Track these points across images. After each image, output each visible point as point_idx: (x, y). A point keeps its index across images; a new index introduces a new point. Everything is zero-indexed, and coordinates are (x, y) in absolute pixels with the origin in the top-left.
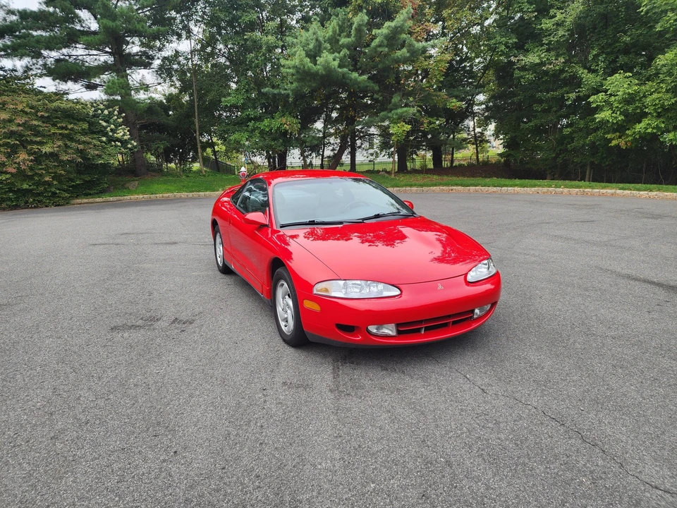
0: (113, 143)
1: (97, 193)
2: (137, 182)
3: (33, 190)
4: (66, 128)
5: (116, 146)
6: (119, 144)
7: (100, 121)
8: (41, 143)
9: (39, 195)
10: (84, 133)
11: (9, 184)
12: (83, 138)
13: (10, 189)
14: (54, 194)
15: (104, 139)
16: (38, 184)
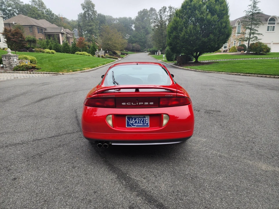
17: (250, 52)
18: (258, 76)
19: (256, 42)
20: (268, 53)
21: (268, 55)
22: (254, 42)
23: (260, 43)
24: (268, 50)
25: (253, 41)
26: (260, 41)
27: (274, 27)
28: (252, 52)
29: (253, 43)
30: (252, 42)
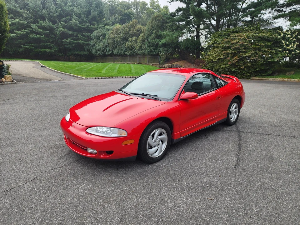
0: (285, 52)
1: (266, 76)
2: (293, 72)
3: (236, 71)
4: (258, 45)
5: (286, 53)
6: (287, 52)
7: (282, 41)
8: (245, 52)
9: (238, 74)
10: (268, 47)
11: (228, 68)
12: (266, 50)
13: (228, 70)
14: (244, 74)
15: (280, 50)
16: (239, 69)
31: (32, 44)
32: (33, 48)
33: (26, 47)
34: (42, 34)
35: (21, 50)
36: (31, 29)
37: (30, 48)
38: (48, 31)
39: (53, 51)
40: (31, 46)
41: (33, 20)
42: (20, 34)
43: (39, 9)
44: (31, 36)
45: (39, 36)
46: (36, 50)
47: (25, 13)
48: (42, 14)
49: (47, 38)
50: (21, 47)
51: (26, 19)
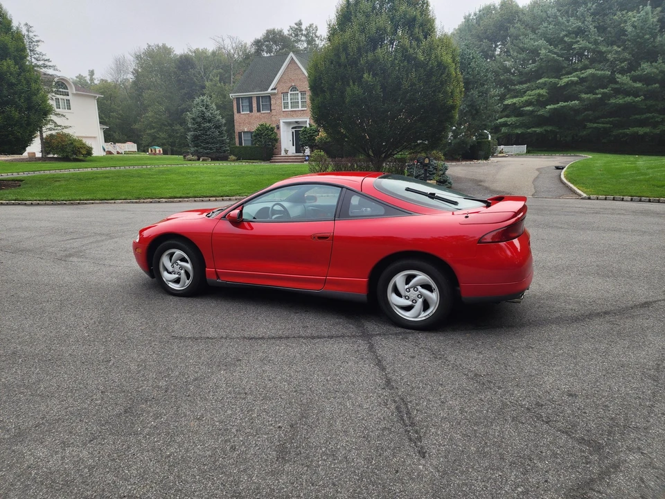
17: (48, 153)
18: (195, 201)
19: (57, 131)
20: (89, 158)
21: (91, 161)
22: (53, 132)
23: (67, 136)
24: (89, 151)
25: (50, 129)
26: (65, 131)
27: (68, 101)
28: (56, 156)
29: (51, 135)
30: (49, 132)
31: (611, 119)
32: (609, 127)
33: (595, 125)
34: (640, 94)
35: (585, 132)
36: (616, 86)
37: (604, 128)
38: (657, 85)
39: (657, 131)
40: (607, 123)
41: (629, 63)
42: (589, 99)
43: (647, 36)
44: (613, 101)
45: (629, 99)
46: (615, 132)
47: (613, 52)
48: (654, 46)
49: (650, 102)
50: (585, 127)
51: (613, 65)
